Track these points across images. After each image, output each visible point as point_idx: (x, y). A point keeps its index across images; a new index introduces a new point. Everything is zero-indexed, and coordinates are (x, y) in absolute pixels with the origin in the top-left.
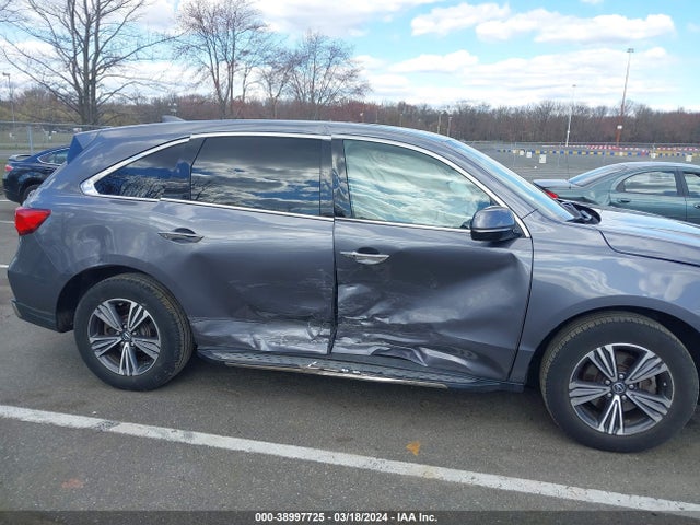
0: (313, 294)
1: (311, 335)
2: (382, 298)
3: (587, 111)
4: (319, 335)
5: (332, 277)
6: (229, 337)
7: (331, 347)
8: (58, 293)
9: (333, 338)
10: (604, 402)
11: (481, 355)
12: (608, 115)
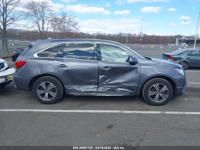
0: (94, 78)
1: (93, 87)
2: (109, 78)
3: (131, 35)
4: (95, 87)
5: (98, 74)
6: (74, 89)
7: (97, 90)
8: (29, 82)
9: (98, 88)
10: (155, 95)
11: (129, 88)
12: (136, 36)
